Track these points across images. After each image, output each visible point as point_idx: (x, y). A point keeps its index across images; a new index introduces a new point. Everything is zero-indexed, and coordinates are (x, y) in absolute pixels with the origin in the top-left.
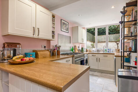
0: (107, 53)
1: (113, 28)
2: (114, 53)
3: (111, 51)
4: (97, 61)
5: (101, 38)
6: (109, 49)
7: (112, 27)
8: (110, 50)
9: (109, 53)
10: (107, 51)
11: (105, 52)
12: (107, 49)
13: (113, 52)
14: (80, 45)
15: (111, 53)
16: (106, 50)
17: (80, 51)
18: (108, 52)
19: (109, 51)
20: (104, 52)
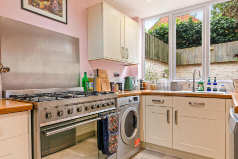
0: (206, 92)
1: (226, 25)
2: (229, 93)
3: (219, 87)
4: (168, 122)
5: (193, 54)
6: (212, 82)
7: (222, 22)
8: (215, 84)
9: (212, 92)
10: (206, 86)
11: (197, 92)
12: (206, 81)
13: (225, 90)
14: (122, 70)
15: (218, 93)
16: (202, 84)
17: (120, 89)
18: (209, 90)
19: (212, 87)
20: (194, 89)
